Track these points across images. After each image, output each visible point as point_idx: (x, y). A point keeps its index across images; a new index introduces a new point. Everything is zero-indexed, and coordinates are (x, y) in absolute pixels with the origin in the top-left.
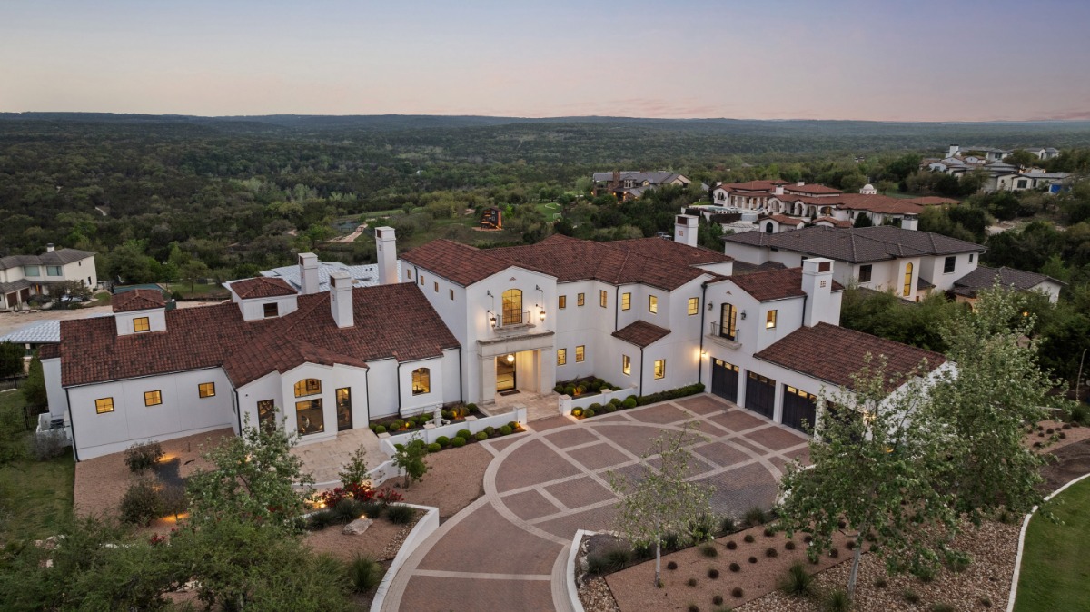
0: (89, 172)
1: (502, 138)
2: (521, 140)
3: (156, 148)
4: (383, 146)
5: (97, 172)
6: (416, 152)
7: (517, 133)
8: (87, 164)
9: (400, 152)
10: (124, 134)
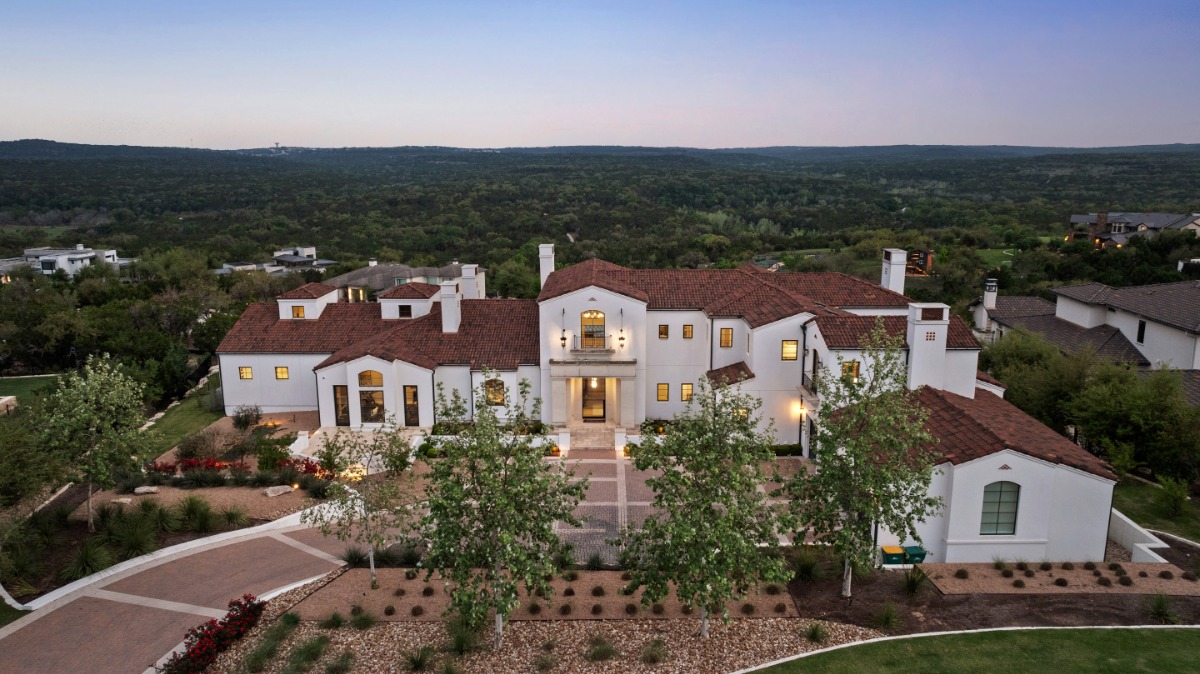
0: (574, 200)
1: (1028, 172)
2: (1052, 174)
3: (639, 180)
4: (878, 180)
5: (580, 201)
6: (913, 187)
7: (1050, 166)
8: (574, 194)
9: (894, 187)
10: (619, 166)
